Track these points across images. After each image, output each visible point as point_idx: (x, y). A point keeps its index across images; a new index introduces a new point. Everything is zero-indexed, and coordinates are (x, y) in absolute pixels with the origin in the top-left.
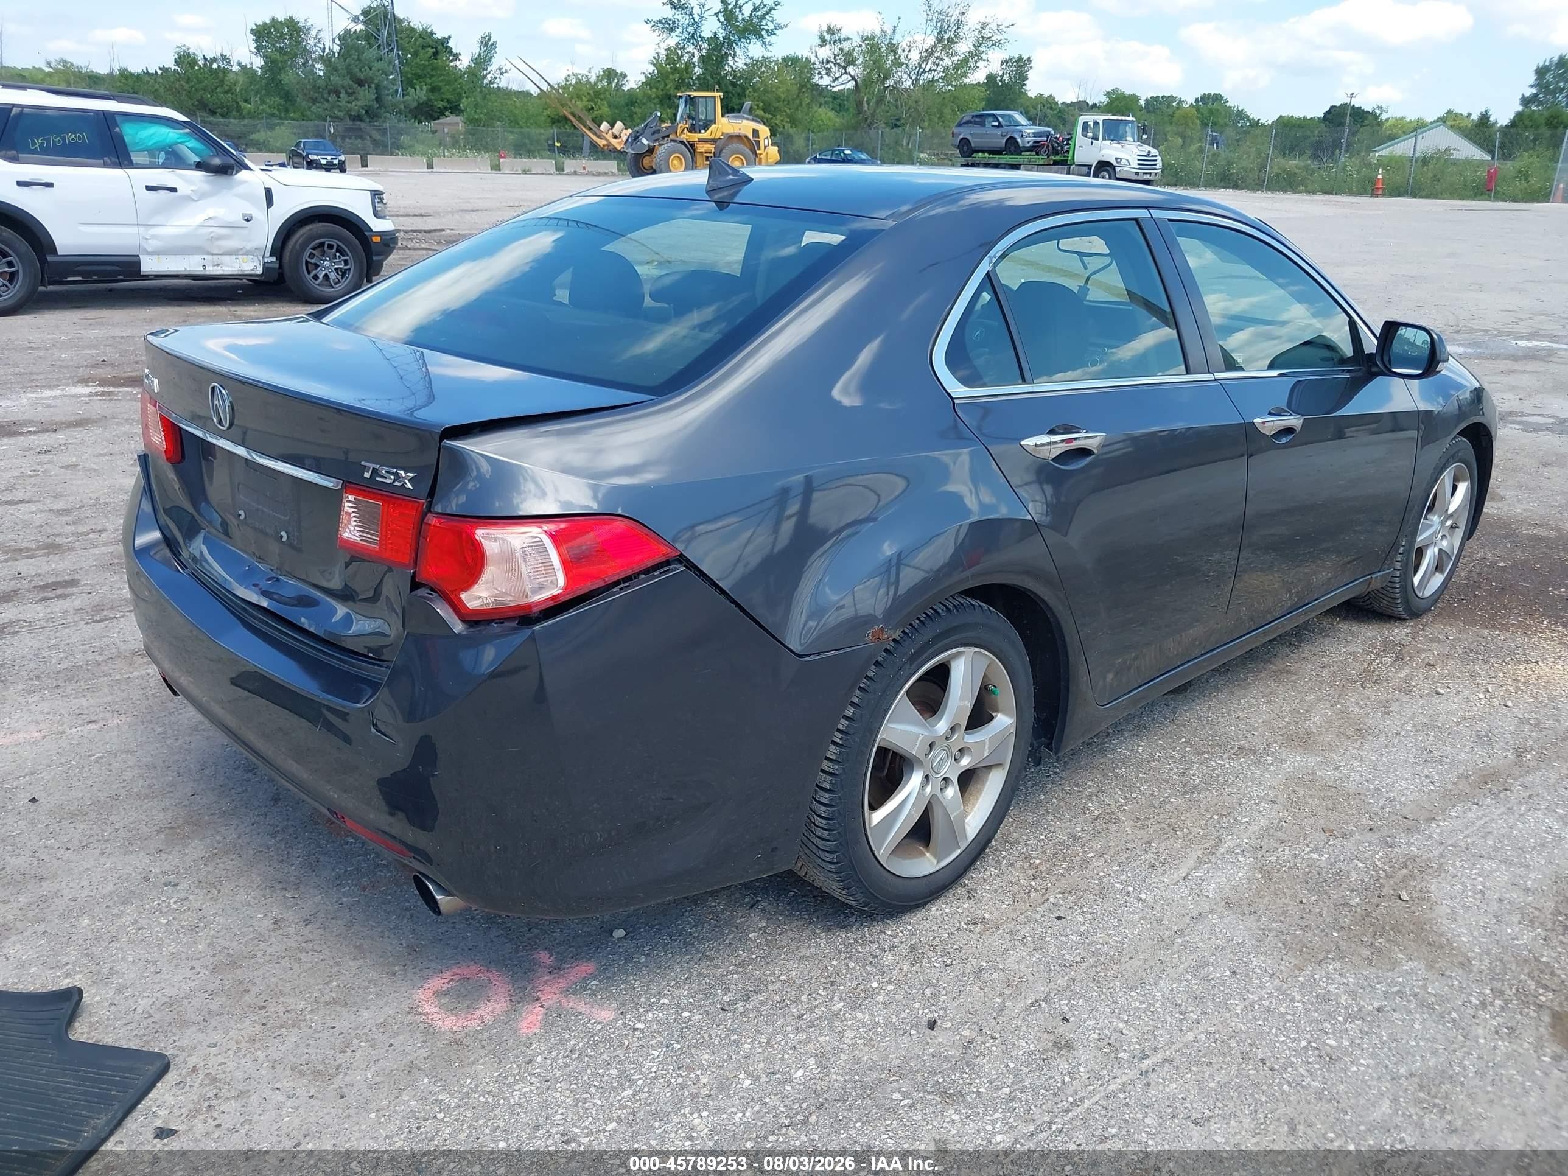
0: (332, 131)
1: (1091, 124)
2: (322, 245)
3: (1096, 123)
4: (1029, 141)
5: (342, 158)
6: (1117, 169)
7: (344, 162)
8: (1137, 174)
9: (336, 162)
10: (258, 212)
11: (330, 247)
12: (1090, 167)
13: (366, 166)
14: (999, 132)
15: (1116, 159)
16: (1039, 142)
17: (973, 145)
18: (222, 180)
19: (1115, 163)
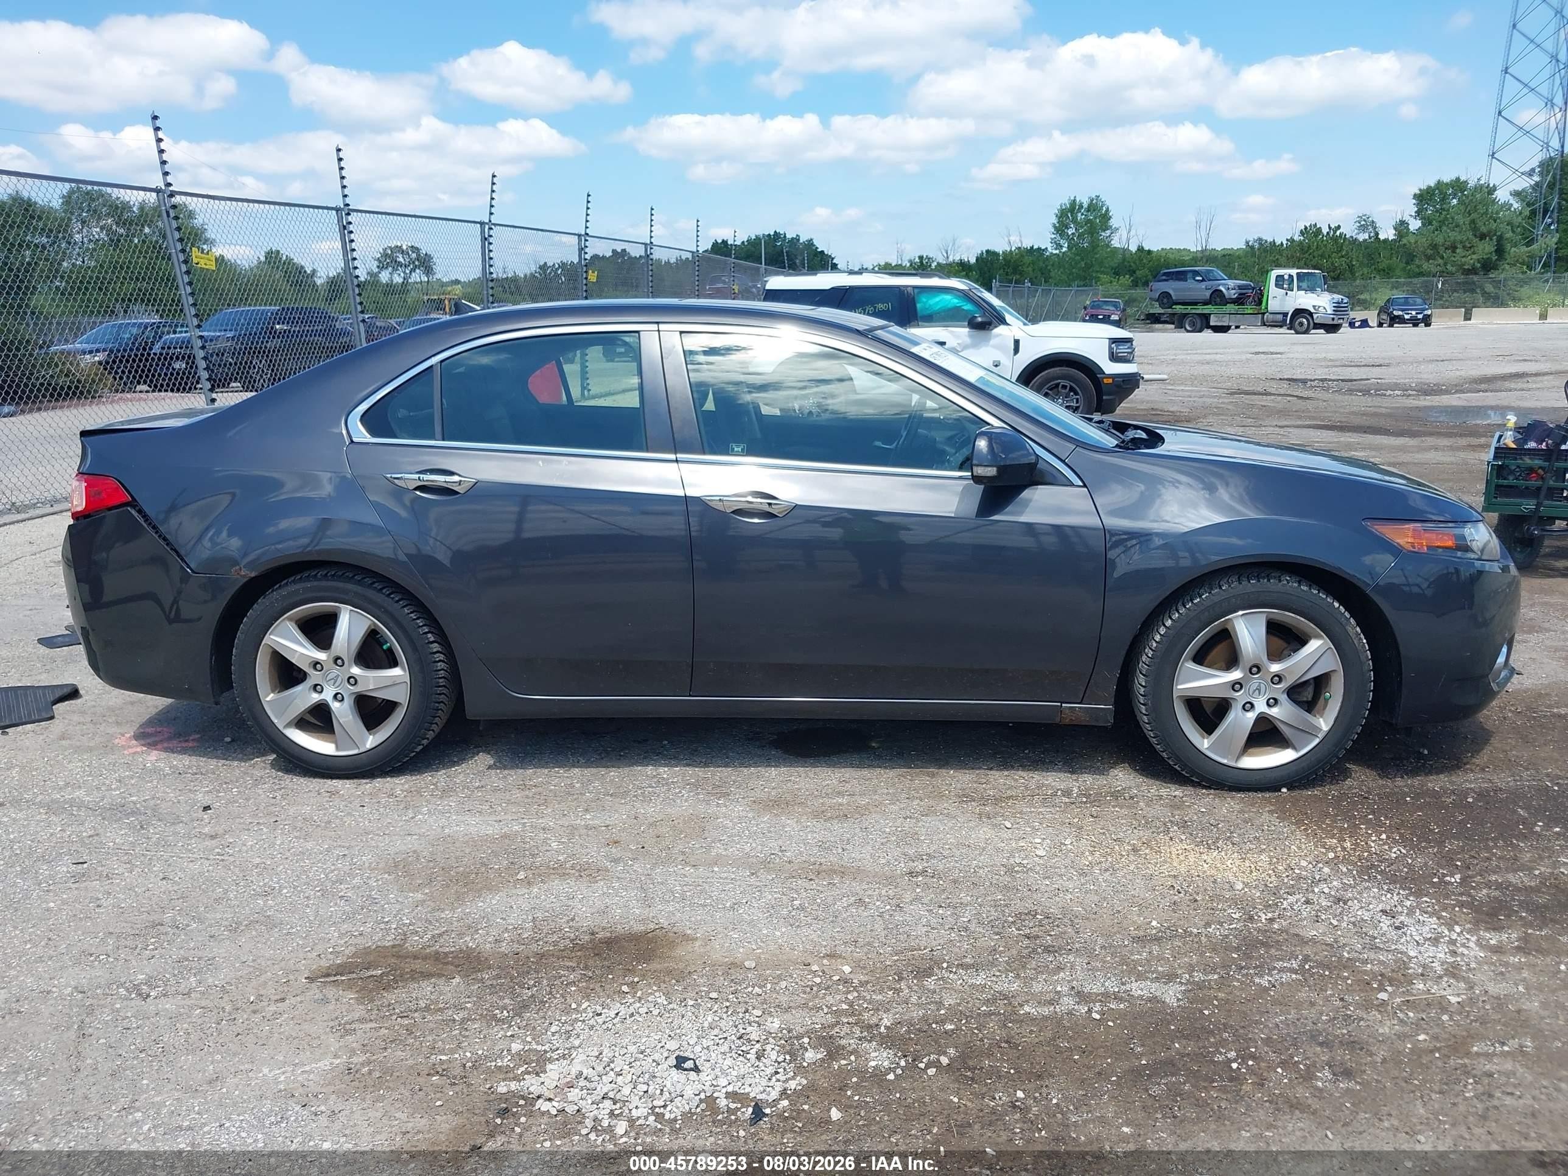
0: (1440, 286)
1: (1286, 277)
2: (1057, 385)
3: (1291, 276)
4: (1233, 294)
5: (1429, 312)
6: (1315, 316)
7: (1429, 316)
8: (1333, 319)
9: (1420, 316)
10: (1006, 360)
11: (1064, 387)
12: (1285, 315)
13: (1470, 319)
14: (1203, 285)
15: (1314, 307)
16: (1244, 294)
17: (1174, 298)
18: (982, 333)
19: (1312, 310)
